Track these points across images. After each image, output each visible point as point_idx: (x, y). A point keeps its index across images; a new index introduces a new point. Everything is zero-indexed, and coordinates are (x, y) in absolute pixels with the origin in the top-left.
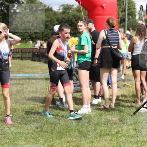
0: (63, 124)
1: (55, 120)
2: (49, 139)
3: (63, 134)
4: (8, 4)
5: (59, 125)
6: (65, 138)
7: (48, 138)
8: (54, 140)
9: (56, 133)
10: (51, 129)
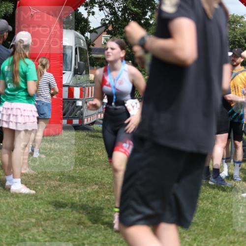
0: (223, 212)
1: (210, 205)
2: (200, 236)
3: (223, 229)
4: (135, 9)
5: (216, 215)
6: (227, 236)
7: (198, 234)
8: (208, 238)
9: (211, 228)
10: (203, 219)
